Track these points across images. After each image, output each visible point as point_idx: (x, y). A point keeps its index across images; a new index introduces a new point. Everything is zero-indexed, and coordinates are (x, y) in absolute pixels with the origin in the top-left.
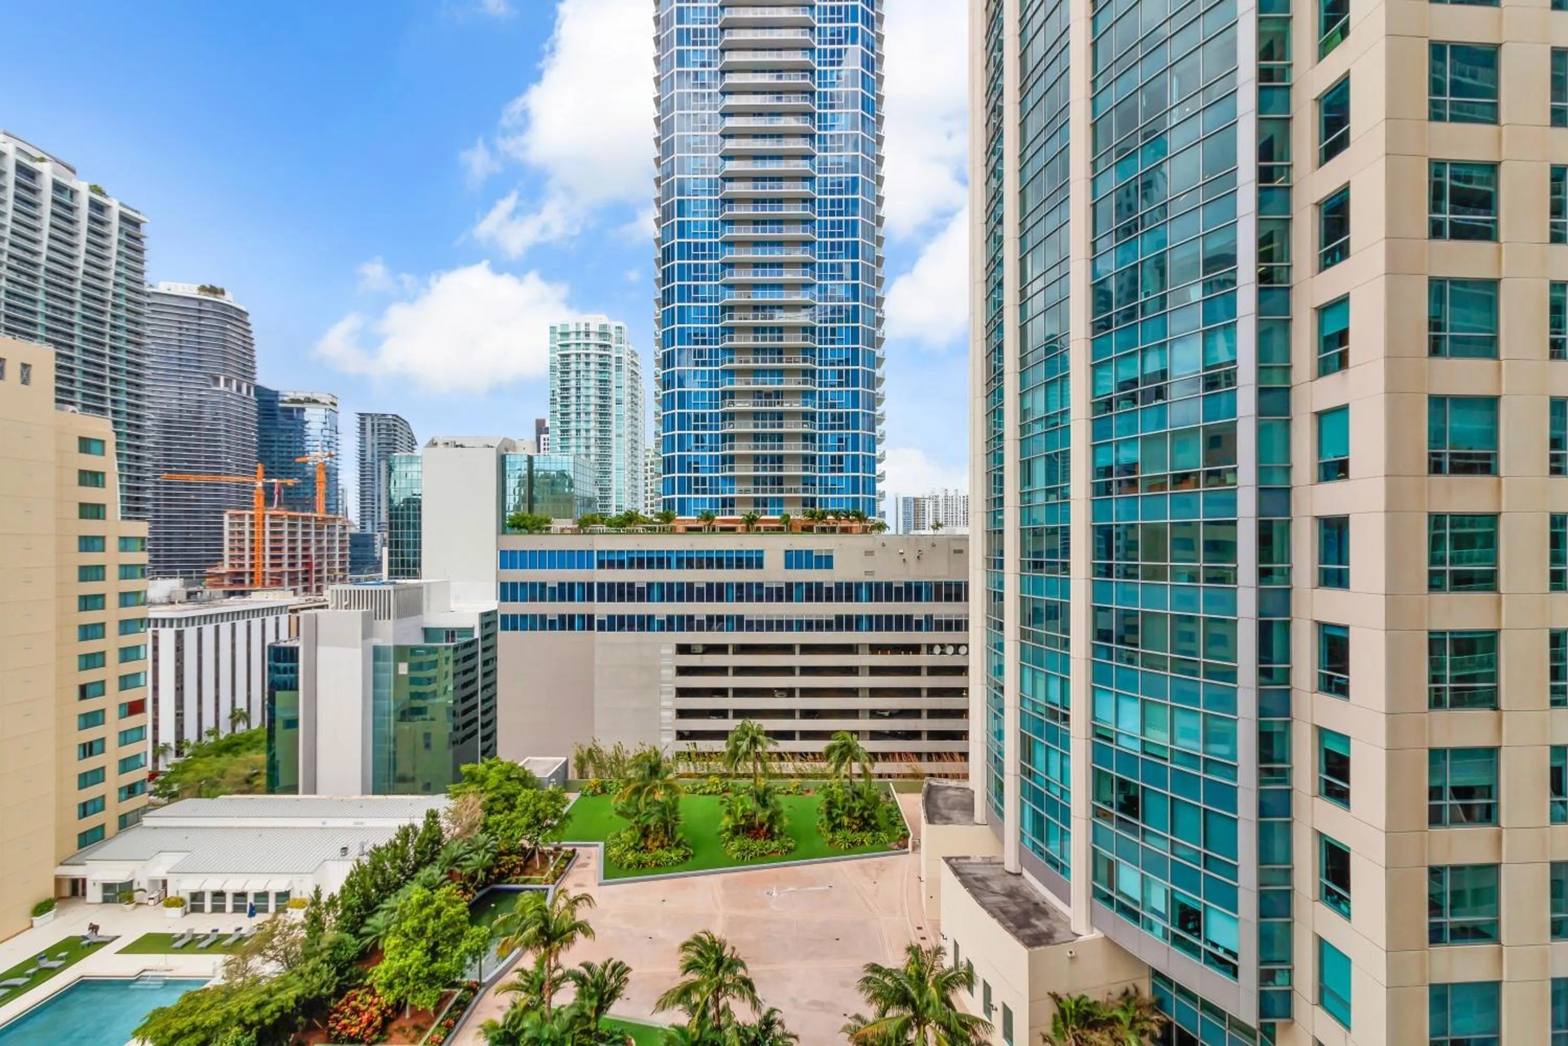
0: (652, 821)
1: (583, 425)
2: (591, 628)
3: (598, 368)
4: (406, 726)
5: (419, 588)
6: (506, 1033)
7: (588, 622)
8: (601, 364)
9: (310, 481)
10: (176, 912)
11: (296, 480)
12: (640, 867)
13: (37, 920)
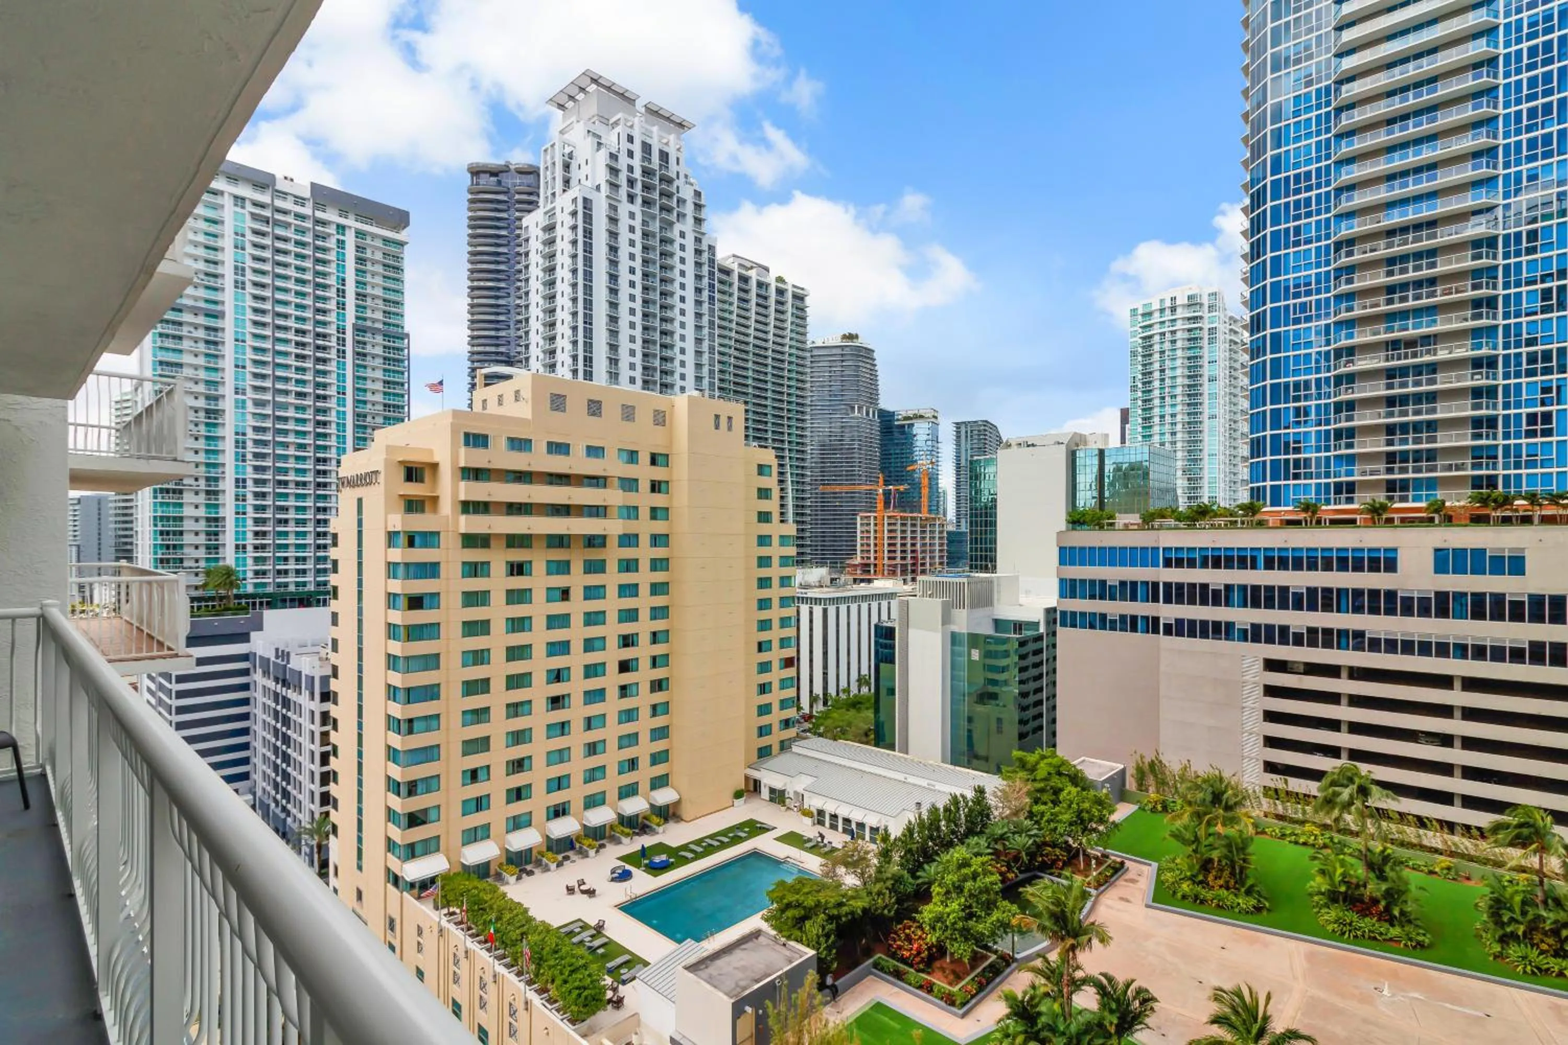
0: (1215, 855)
1: (1168, 410)
2: (1156, 631)
3: (1187, 344)
4: (980, 708)
5: (990, 582)
6: (1024, 1008)
7: (1153, 625)
8: (1189, 340)
9: (916, 486)
10: (808, 821)
11: (906, 486)
12: (1198, 902)
13: (736, 802)
